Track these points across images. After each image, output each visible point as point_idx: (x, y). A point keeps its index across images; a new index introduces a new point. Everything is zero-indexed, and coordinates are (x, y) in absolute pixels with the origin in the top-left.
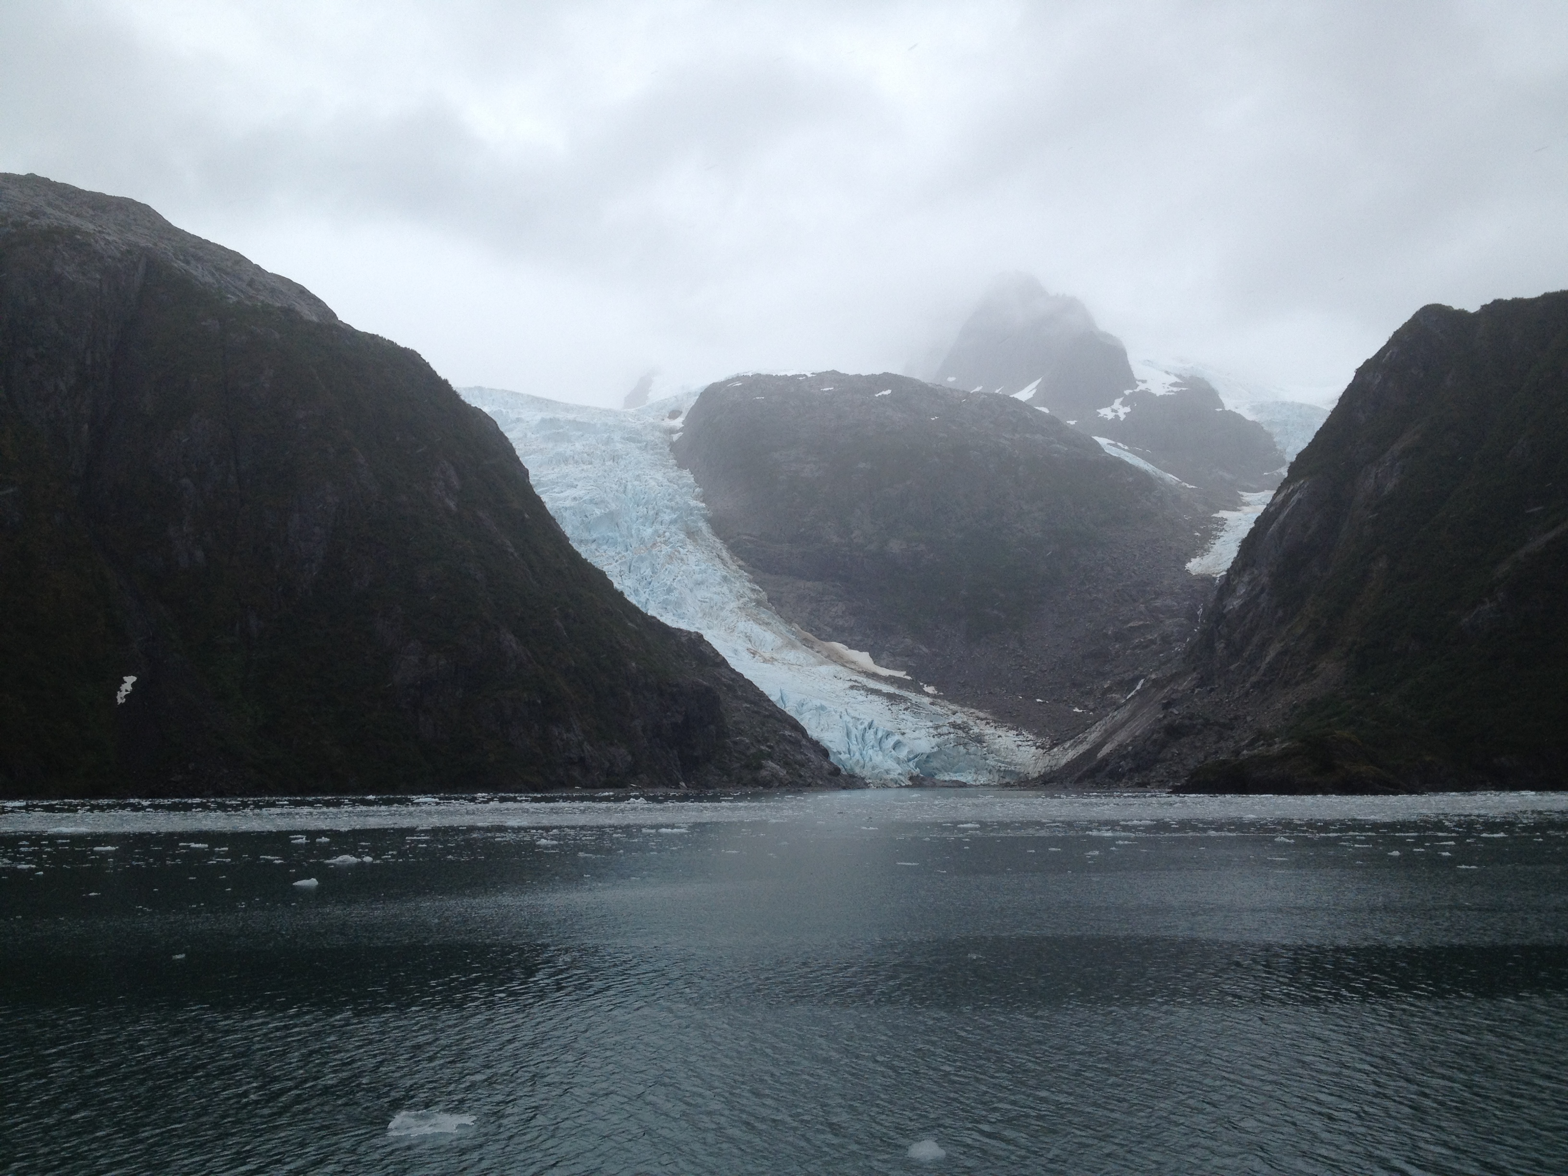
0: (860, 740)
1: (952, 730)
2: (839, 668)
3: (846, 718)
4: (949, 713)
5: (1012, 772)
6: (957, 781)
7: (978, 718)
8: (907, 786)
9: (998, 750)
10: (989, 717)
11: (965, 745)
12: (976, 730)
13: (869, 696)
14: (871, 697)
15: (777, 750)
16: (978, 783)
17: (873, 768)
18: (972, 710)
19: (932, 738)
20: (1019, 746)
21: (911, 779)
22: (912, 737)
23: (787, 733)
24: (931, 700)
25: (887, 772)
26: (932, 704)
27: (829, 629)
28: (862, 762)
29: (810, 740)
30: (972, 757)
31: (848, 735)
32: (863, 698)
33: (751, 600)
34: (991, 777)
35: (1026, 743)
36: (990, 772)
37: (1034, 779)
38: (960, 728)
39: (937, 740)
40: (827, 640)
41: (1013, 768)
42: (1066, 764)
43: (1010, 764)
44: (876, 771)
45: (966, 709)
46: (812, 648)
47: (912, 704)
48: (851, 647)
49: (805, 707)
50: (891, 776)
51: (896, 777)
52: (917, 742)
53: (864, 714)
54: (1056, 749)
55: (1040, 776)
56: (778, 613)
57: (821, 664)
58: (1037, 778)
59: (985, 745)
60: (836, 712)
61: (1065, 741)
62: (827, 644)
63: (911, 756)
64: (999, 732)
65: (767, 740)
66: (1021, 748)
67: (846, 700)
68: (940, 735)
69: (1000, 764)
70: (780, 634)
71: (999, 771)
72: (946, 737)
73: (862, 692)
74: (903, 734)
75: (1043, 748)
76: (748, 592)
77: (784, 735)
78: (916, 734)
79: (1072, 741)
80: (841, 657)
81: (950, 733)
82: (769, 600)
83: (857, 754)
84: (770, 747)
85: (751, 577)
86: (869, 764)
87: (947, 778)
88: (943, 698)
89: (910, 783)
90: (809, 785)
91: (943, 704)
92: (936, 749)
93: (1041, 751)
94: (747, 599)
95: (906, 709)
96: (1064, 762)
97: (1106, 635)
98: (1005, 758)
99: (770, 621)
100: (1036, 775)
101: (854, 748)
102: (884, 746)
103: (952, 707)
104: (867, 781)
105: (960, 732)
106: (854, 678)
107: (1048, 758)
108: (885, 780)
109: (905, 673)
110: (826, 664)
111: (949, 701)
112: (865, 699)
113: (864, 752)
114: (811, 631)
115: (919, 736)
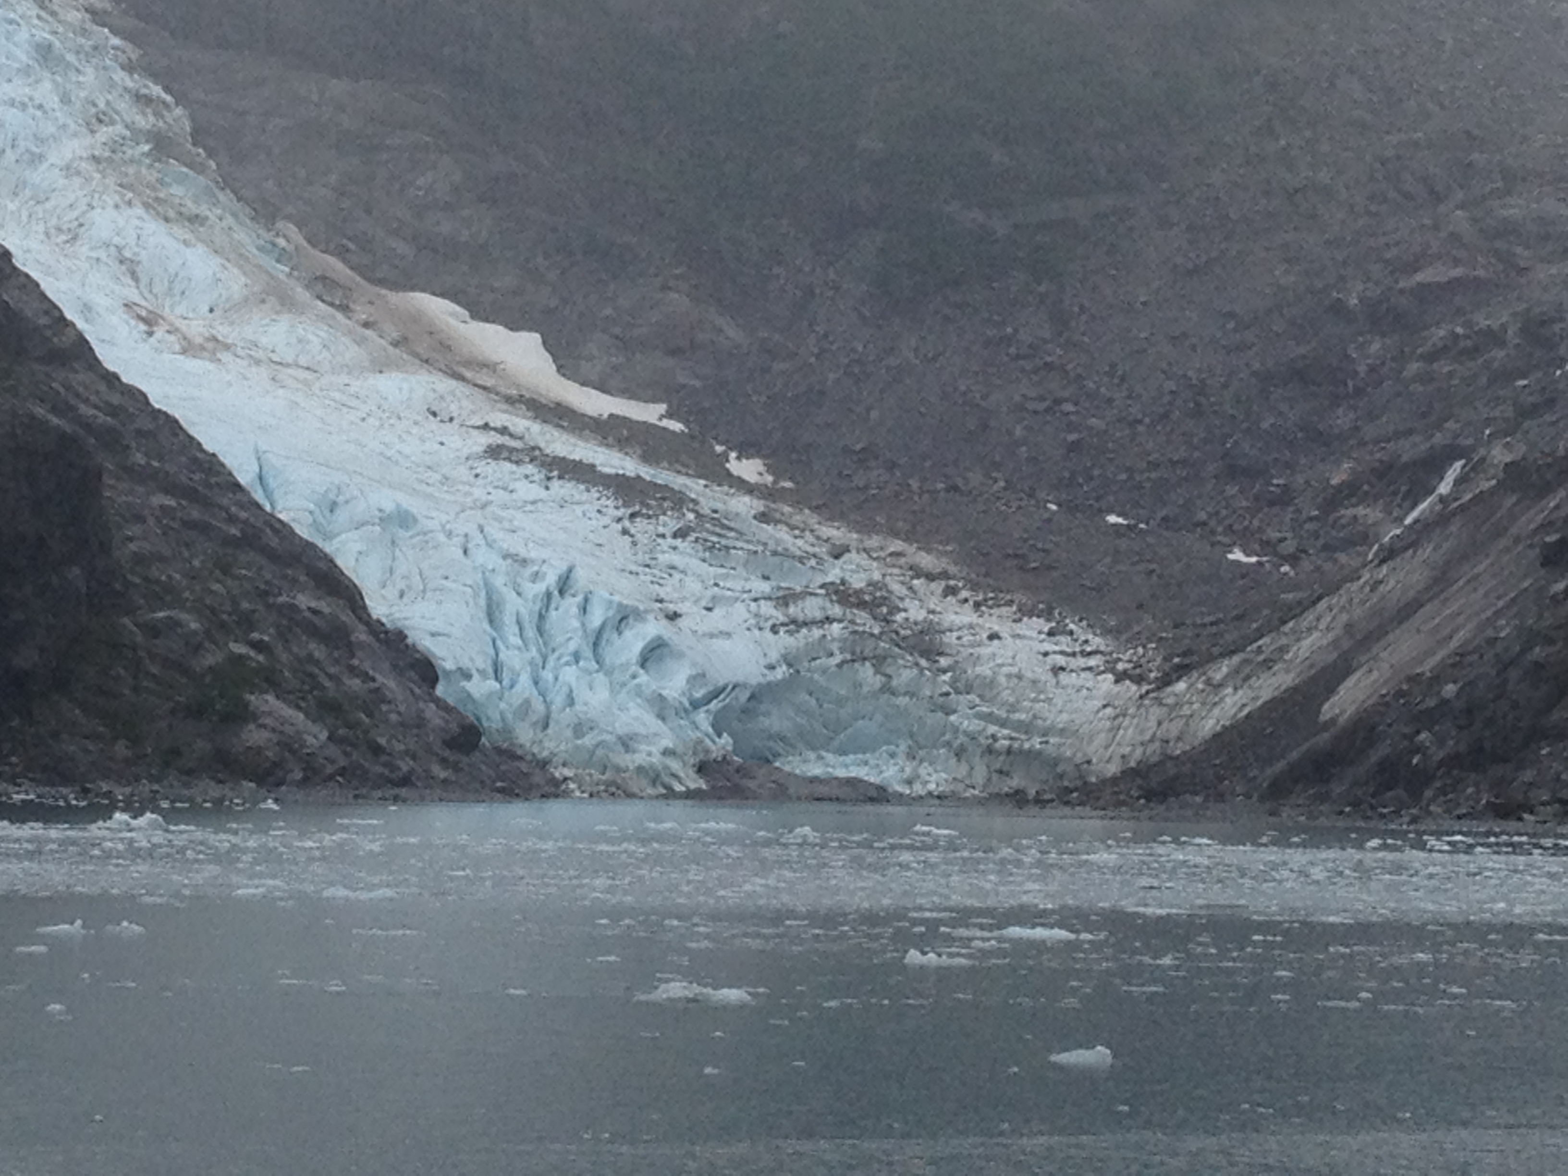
0: (531, 632)
1: (836, 610)
2: (445, 384)
3: (483, 557)
4: (822, 550)
5: (1031, 755)
6: (852, 782)
7: (918, 572)
8: (690, 795)
9: (992, 683)
10: (953, 569)
11: (879, 661)
12: (915, 612)
13: (555, 484)
14: (562, 488)
15: (284, 657)
16: (918, 789)
17: (579, 730)
18: (897, 545)
19: (768, 634)
20: (1057, 670)
21: (702, 769)
22: (702, 628)
23: (304, 601)
24: (759, 505)
25: (627, 743)
26: (763, 517)
27: (401, 247)
28: (538, 706)
29: (376, 628)
30: (902, 701)
31: (492, 614)
32: (535, 491)
33: (137, 135)
34: (964, 769)
35: (1081, 662)
36: (959, 753)
37: (1104, 782)
38: (862, 605)
39: (785, 641)
40: (396, 286)
41: (1036, 743)
42: (1216, 736)
43: (1027, 728)
44: (588, 741)
45: (874, 541)
46: (344, 308)
47: (699, 515)
48: (479, 313)
49: (342, 516)
50: (640, 759)
51: (656, 759)
52: (720, 644)
53: (543, 543)
54: (1181, 686)
55: (1130, 774)
56: (227, 183)
57: (380, 366)
58: (1115, 780)
59: (944, 662)
60: (450, 535)
61: (1212, 659)
62: (395, 298)
63: (699, 694)
64: (992, 622)
65: (247, 622)
66: (1062, 676)
67: (479, 493)
68: (796, 624)
69: (992, 729)
70: (240, 259)
71: (989, 750)
72: (817, 633)
73: (530, 469)
74: (673, 617)
75: (1139, 680)
76: (123, 105)
77: (294, 608)
78: (717, 619)
79: (1236, 659)
80: (445, 347)
81: (829, 620)
82: (198, 135)
83: (525, 680)
84: (258, 646)
85: (134, 53)
86: (563, 717)
87: (816, 770)
88: (799, 500)
89: (701, 784)
90: (406, 781)
91: (797, 519)
92: (782, 672)
93: (1131, 689)
94: (119, 128)
95: (680, 534)
96: (1209, 725)
97: (1338, 309)
98: (1013, 708)
99: (203, 210)
100: (1113, 769)
101: (512, 658)
102: (610, 656)
103: (826, 531)
104: (559, 773)
105: (862, 617)
106: (499, 419)
107: (1156, 712)
108: (618, 769)
109: (662, 408)
110: (398, 366)
111: (816, 509)
112: (543, 494)
113: (547, 675)
114: (342, 253)
115: (723, 626)
